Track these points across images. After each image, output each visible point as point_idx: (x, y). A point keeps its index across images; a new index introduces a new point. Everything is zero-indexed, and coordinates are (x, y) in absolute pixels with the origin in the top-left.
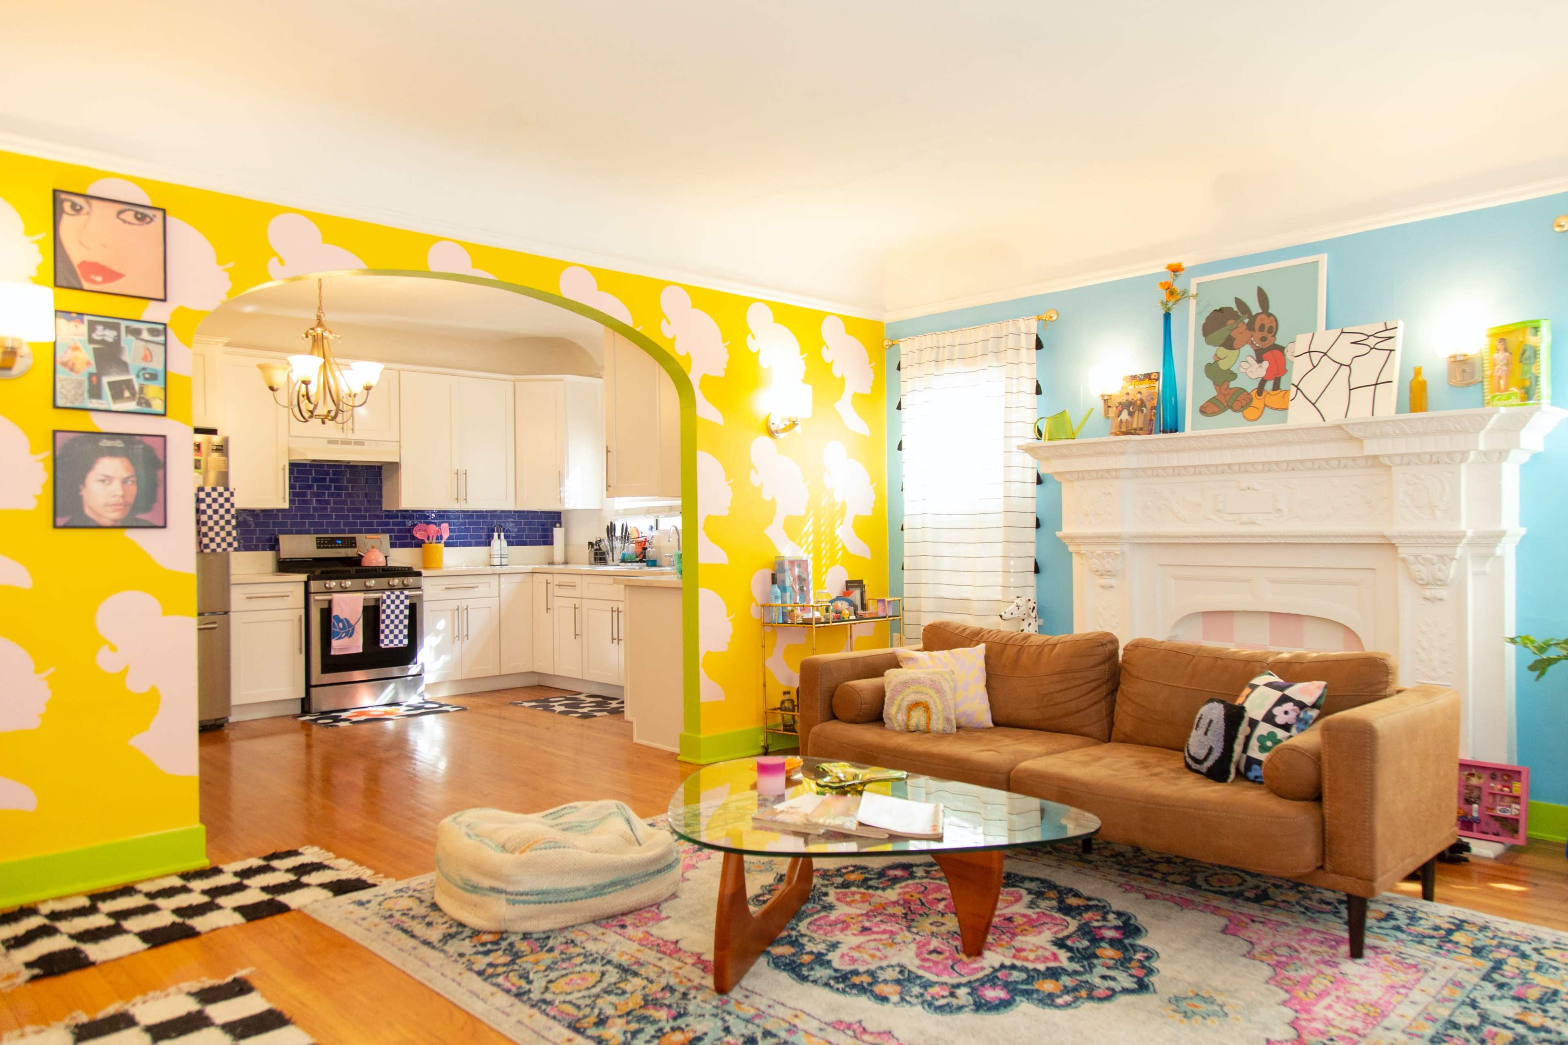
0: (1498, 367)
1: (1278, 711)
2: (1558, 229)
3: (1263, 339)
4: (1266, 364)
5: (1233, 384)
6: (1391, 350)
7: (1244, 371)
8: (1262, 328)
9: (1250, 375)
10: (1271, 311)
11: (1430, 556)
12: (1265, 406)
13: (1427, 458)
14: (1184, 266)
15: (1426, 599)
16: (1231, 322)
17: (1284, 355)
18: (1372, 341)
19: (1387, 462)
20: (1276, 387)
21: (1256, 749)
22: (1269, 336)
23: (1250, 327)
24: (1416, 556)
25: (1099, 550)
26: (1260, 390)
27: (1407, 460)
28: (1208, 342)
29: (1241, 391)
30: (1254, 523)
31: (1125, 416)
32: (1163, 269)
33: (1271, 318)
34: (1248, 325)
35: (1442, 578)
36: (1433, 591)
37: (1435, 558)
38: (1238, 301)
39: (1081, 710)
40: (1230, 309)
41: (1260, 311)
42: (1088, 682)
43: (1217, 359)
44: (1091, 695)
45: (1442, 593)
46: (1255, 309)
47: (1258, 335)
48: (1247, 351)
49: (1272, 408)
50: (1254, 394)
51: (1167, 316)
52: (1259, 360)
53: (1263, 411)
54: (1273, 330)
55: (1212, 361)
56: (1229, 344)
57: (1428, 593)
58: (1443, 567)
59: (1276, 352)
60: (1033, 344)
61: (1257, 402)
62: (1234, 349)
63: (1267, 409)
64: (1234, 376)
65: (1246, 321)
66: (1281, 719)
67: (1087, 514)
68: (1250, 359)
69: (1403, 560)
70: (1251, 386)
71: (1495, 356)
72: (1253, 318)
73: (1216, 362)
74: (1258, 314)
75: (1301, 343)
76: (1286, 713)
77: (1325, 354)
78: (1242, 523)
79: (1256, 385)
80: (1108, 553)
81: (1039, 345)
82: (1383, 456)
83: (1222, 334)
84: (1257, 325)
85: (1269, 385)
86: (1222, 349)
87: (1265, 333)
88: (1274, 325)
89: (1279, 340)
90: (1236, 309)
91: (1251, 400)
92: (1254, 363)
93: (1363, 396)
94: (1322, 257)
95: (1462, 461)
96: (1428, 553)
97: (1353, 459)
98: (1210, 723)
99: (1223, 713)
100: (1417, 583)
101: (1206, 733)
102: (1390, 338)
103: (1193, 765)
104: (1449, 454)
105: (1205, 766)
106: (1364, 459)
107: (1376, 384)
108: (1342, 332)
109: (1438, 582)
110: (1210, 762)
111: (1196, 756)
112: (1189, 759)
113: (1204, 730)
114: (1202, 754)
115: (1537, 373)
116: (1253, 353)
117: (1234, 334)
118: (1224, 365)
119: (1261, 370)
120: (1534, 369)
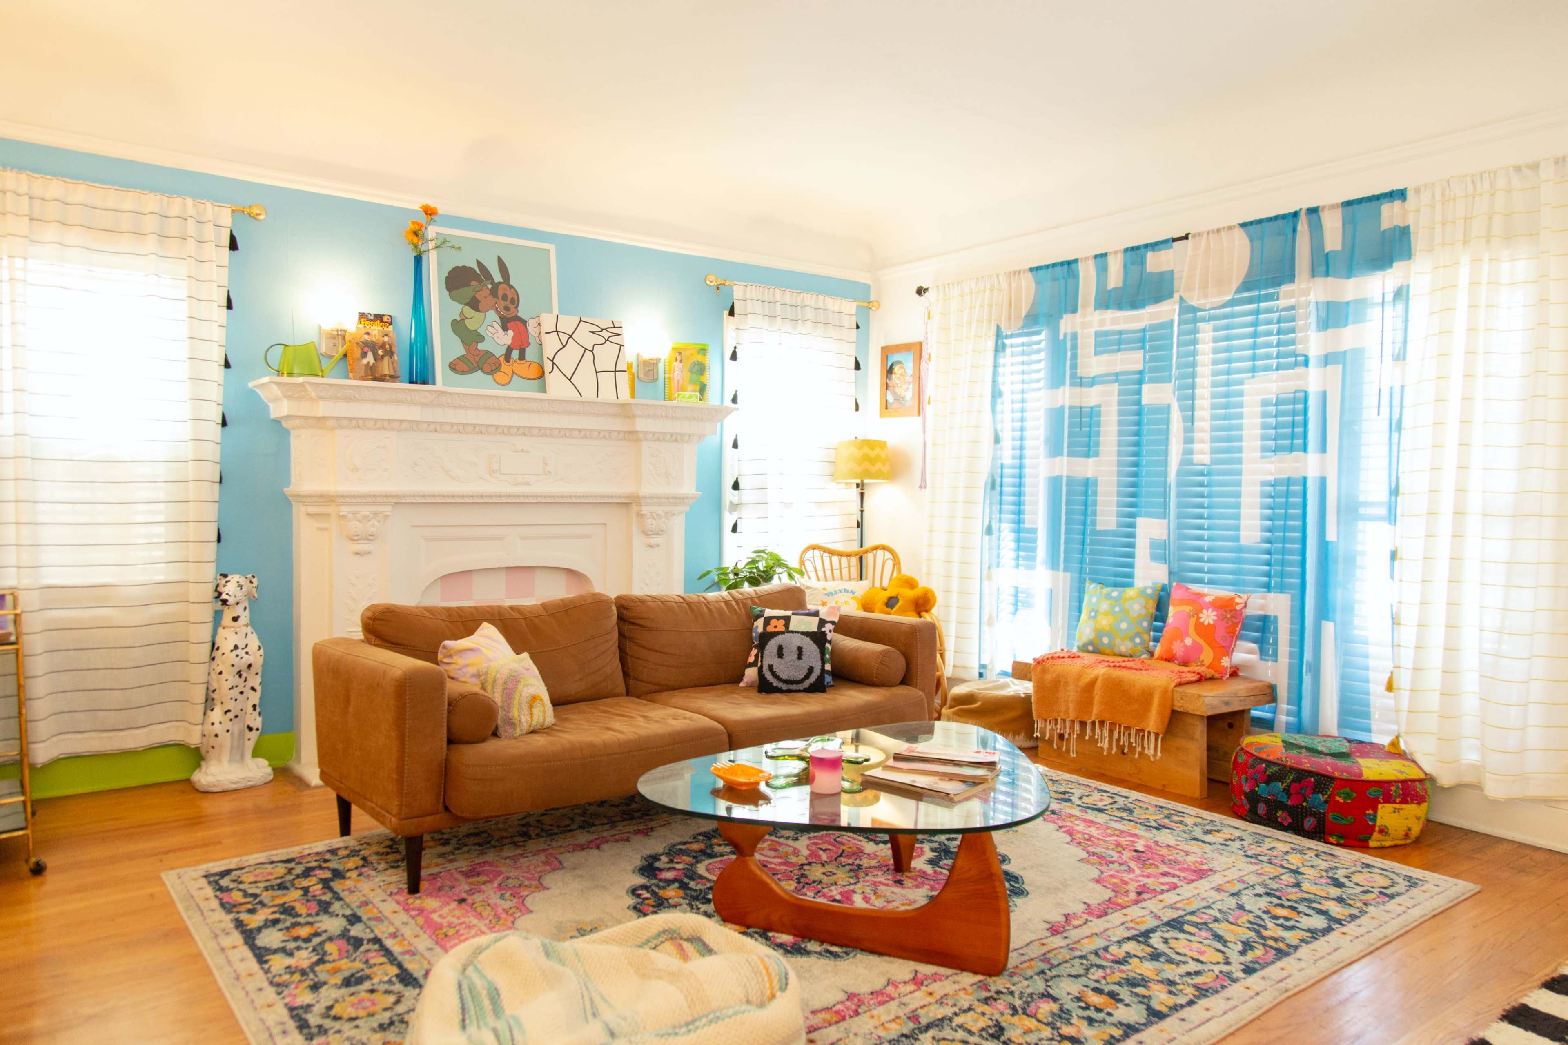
1: (825, 631)
2: (708, 282)
3: (507, 309)
4: (511, 333)
5: (481, 346)
6: (621, 345)
7: (490, 335)
8: (505, 297)
9: (497, 340)
10: (511, 283)
11: (660, 512)
12: (513, 373)
13: (669, 436)
14: (440, 212)
15: (650, 546)
16: (474, 283)
17: (527, 329)
18: (606, 334)
19: (641, 436)
20: (522, 357)
22: (512, 307)
23: (494, 292)
24: (651, 513)
25: (365, 511)
26: (508, 356)
27: (659, 437)
28: (453, 298)
29: (488, 354)
30: (528, 484)
31: (370, 359)
32: (416, 207)
33: (512, 290)
34: (491, 290)
35: (663, 529)
36: (655, 539)
37: (663, 514)
38: (479, 263)
40: (473, 271)
41: (502, 280)
43: (464, 318)
45: (659, 540)
46: (498, 278)
47: (501, 304)
48: (492, 316)
49: (519, 376)
50: (502, 359)
51: (418, 261)
52: (505, 328)
53: (511, 378)
54: (515, 302)
55: (459, 319)
56: (474, 304)
59: (519, 324)
60: (227, 242)
61: (505, 367)
62: (480, 311)
63: (515, 377)
64: (482, 339)
65: (490, 286)
66: (829, 637)
67: (356, 469)
68: (495, 324)
69: (641, 516)
70: (499, 352)
71: (675, 364)
72: (496, 286)
73: (463, 320)
74: (500, 283)
75: (548, 322)
77: (571, 336)
78: (519, 483)
79: (503, 351)
80: (376, 514)
81: (233, 245)
82: (643, 431)
83: (467, 292)
84: (500, 293)
85: (515, 354)
86: (467, 307)
87: (508, 303)
88: (516, 297)
89: (522, 313)
90: (478, 272)
91: (500, 365)
92: (500, 330)
93: (607, 380)
94: (552, 247)
95: (687, 442)
96: (660, 510)
97: (610, 432)
98: (800, 649)
99: (808, 639)
100: (646, 533)
101: (800, 657)
102: (618, 335)
103: (784, 687)
104: (682, 435)
105: (807, 684)
106: (619, 432)
107: (615, 371)
108: (581, 321)
109: (659, 533)
110: (813, 678)
111: (792, 678)
112: (775, 683)
113: (796, 656)
114: (800, 675)
115: (705, 382)
116: (499, 321)
117: (479, 296)
118: (470, 325)
119: (507, 338)
120: (702, 379)
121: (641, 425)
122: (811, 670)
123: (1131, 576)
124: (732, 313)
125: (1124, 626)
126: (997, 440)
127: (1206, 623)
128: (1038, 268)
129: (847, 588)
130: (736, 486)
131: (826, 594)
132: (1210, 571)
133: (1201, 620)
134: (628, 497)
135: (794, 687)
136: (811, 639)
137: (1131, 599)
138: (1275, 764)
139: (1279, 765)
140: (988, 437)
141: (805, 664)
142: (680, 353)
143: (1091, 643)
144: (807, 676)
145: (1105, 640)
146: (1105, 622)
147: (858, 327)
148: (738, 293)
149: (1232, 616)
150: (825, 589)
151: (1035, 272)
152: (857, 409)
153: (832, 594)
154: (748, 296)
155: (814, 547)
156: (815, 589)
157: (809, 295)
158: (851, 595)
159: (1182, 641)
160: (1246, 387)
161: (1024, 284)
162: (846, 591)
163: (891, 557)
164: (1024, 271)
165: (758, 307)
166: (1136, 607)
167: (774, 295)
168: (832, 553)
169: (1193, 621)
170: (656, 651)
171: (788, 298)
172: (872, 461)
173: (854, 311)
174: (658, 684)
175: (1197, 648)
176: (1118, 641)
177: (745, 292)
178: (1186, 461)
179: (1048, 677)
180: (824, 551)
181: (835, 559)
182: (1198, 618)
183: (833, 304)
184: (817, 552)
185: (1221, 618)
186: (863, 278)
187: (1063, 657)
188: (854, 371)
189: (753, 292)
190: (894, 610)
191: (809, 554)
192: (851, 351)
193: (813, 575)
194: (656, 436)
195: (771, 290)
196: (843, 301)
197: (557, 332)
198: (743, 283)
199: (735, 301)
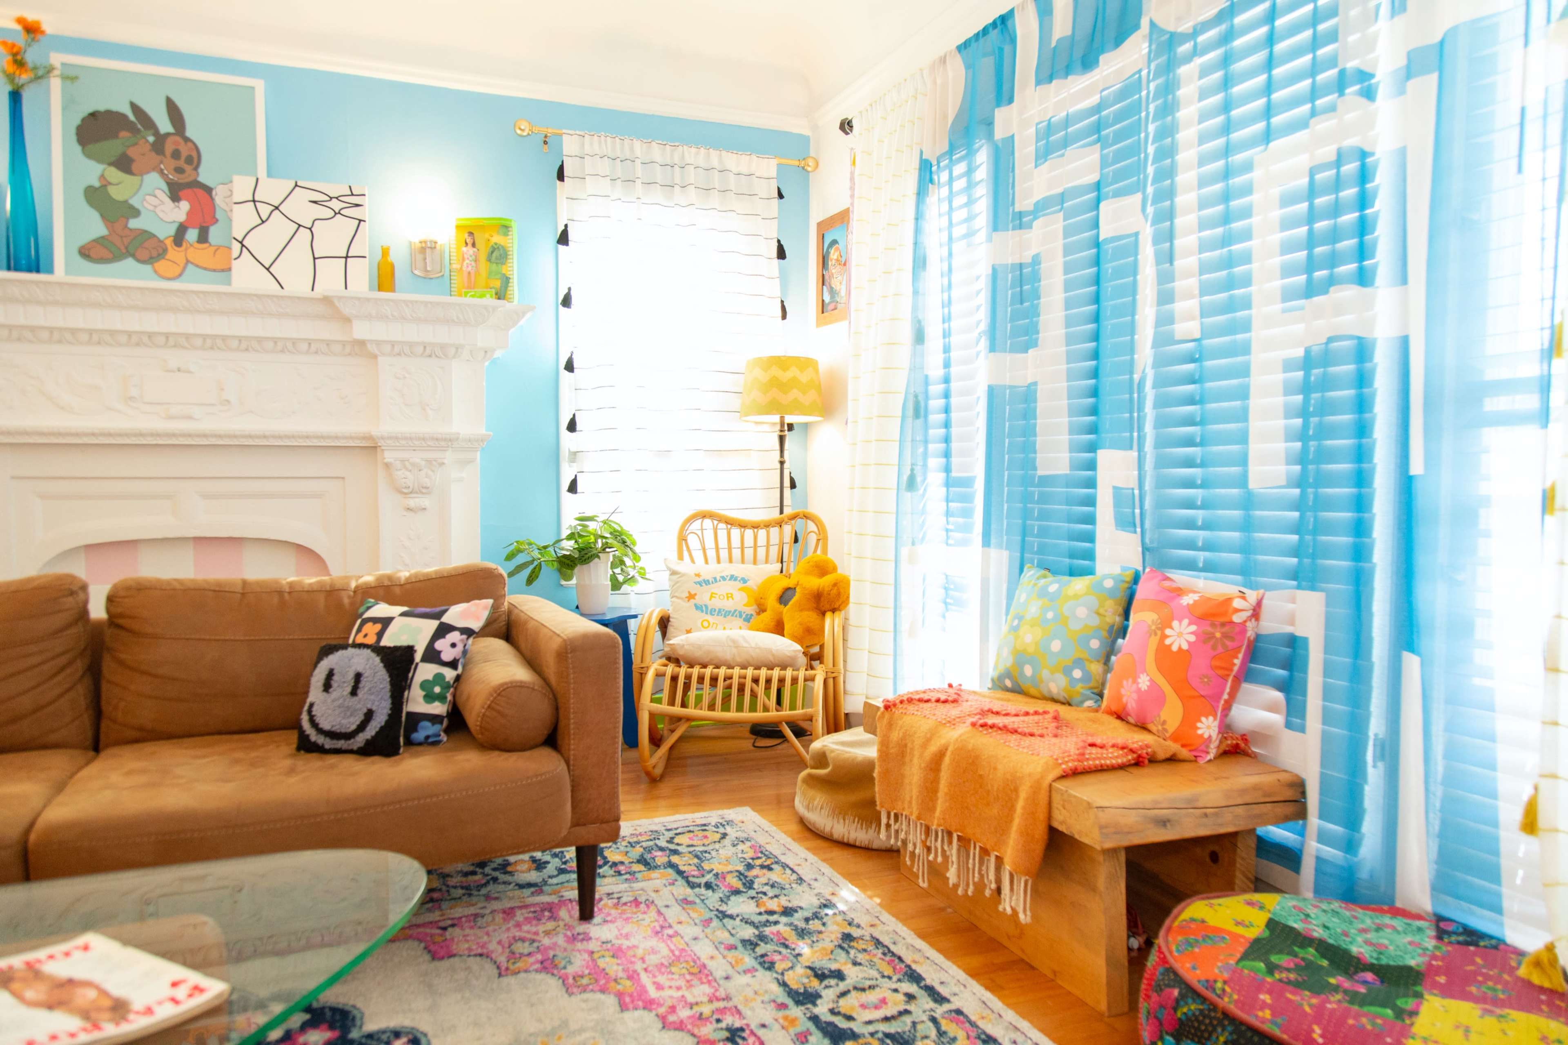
0: (467, 261)
1: (439, 645)
2: (519, 132)
3: (179, 170)
4: (185, 206)
5: (133, 224)
6: (360, 221)
7: (151, 208)
8: (176, 155)
9: (161, 215)
10: (189, 133)
11: (418, 461)
12: (188, 261)
13: (421, 349)
14: (46, 28)
15: (409, 509)
16: (124, 134)
17: (212, 199)
18: (336, 205)
19: (372, 348)
20: (203, 238)
21: (421, 700)
22: (188, 168)
23: (158, 147)
24: (403, 461)
26: (179, 238)
27: (402, 349)
28: (89, 155)
29: (146, 235)
30: (190, 418)
33: (190, 144)
34: (153, 145)
35: (429, 485)
36: (417, 500)
37: (423, 463)
38: (135, 107)
39: (43, 707)
40: (124, 116)
41: (171, 129)
42: (53, 658)
43: (105, 183)
44: (59, 678)
45: (425, 501)
46: (165, 126)
47: (173, 163)
49: (197, 266)
50: (169, 243)
51: (15, 97)
52: (175, 198)
53: (184, 268)
54: (194, 160)
55: (97, 184)
56: (124, 164)
57: (412, 503)
58: (430, 473)
59: (200, 192)
61: (173, 253)
62: (133, 174)
63: (190, 267)
64: (136, 213)
65: (151, 139)
66: (447, 656)
68: (159, 193)
69: (387, 466)
70: (165, 232)
71: (465, 249)
72: (161, 139)
74: (168, 135)
75: (242, 187)
76: (453, 645)
77: (277, 208)
78: (171, 418)
79: (172, 230)
82: (371, 341)
83: (113, 147)
84: (169, 147)
85: (192, 235)
86: (112, 169)
87: (181, 163)
88: (194, 154)
89: (205, 176)
90: (132, 117)
91: (165, 250)
92: (168, 200)
93: (334, 268)
94: (259, 85)
95: (454, 357)
96: (417, 457)
97: (328, 343)
98: (358, 677)
99: (377, 660)
100: (404, 492)
101: (354, 693)
102: (357, 205)
103: (328, 743)
104: (443, 347)
105: (361, 739)
106: (344, 344)
107: (347, 257)
108: (296, 185)
109: (424, 490)
110: (371, 731)
111: (337, 729)
112: (314, 736)
113: (349, 689)
114: (352, 724)
115: (508, 274)
116: (165, 187)
117: (132, 152)
118: (115, 193)
119: (181, 211)
120: (504, 270)
121: (361, 330)
122: (369, 715)
123: (1090, 555)
124: (561, 176)
125: (1056, 646)
126: (919, 337)
127: (1175, 648)
128: (966, 43)
129: (736, 574)
130: (572, 426)
131: (700, 583)
132: (1207, 547)
133: (1168, 642)
134: (364, 438)
135: (341, 744)
136: (382, 661)
137: (1076, 596)
138: (1197, 995)
139: (1204, 999)
140: (906, 333)
141: (362, 702)
142: (471, 234)
143: (1008, 674)
144: (362, 727)
145: (1028, 671)
146: (1029, 637)
147: (781, 196)
148: (570, 145)
149: (1225, 636)
150: (698, 575)
151: (964, 51)
152: (784, 317)
153: (707, 582)
154: (587, 149)
155: (704, 515)
156: (684, 575)
157: (694, 150)
158: (741, 585)
159: (1135, 681)
161: (950, 74)
162: (733, 578)
163: (815, 529)
164: (953, 50)
165: (604, 167)
166: (1082, 612)
167: (632, 149)
168: (730, 522)
169: (1153, 642)
170: (143, 673)
171: (657, 153)
172: (783, 386)
173: (773, 173)
174: (141, 729)
175: (1156, 697)
176: (1045, 673)
177: (583, 145)
178: (1164, 335)
179: (895, 736)
180: (720, 521)
181: (736, 532)
182: (1164, 637)
183: (734, 162)
184: (708, 523)
185: (1203, 638)
186: (797, 126)
187: (928, 701)
188: (776, 261)
189: (593, 144)
190: (788, 607)
191: (696, 525)
192: (772, 231)
193: (698, 556)
194: (397, 349)
195: (626, 142)
196: (754, 157)
197: (254, 201)
198: (578, 132)
199: (565, 159)
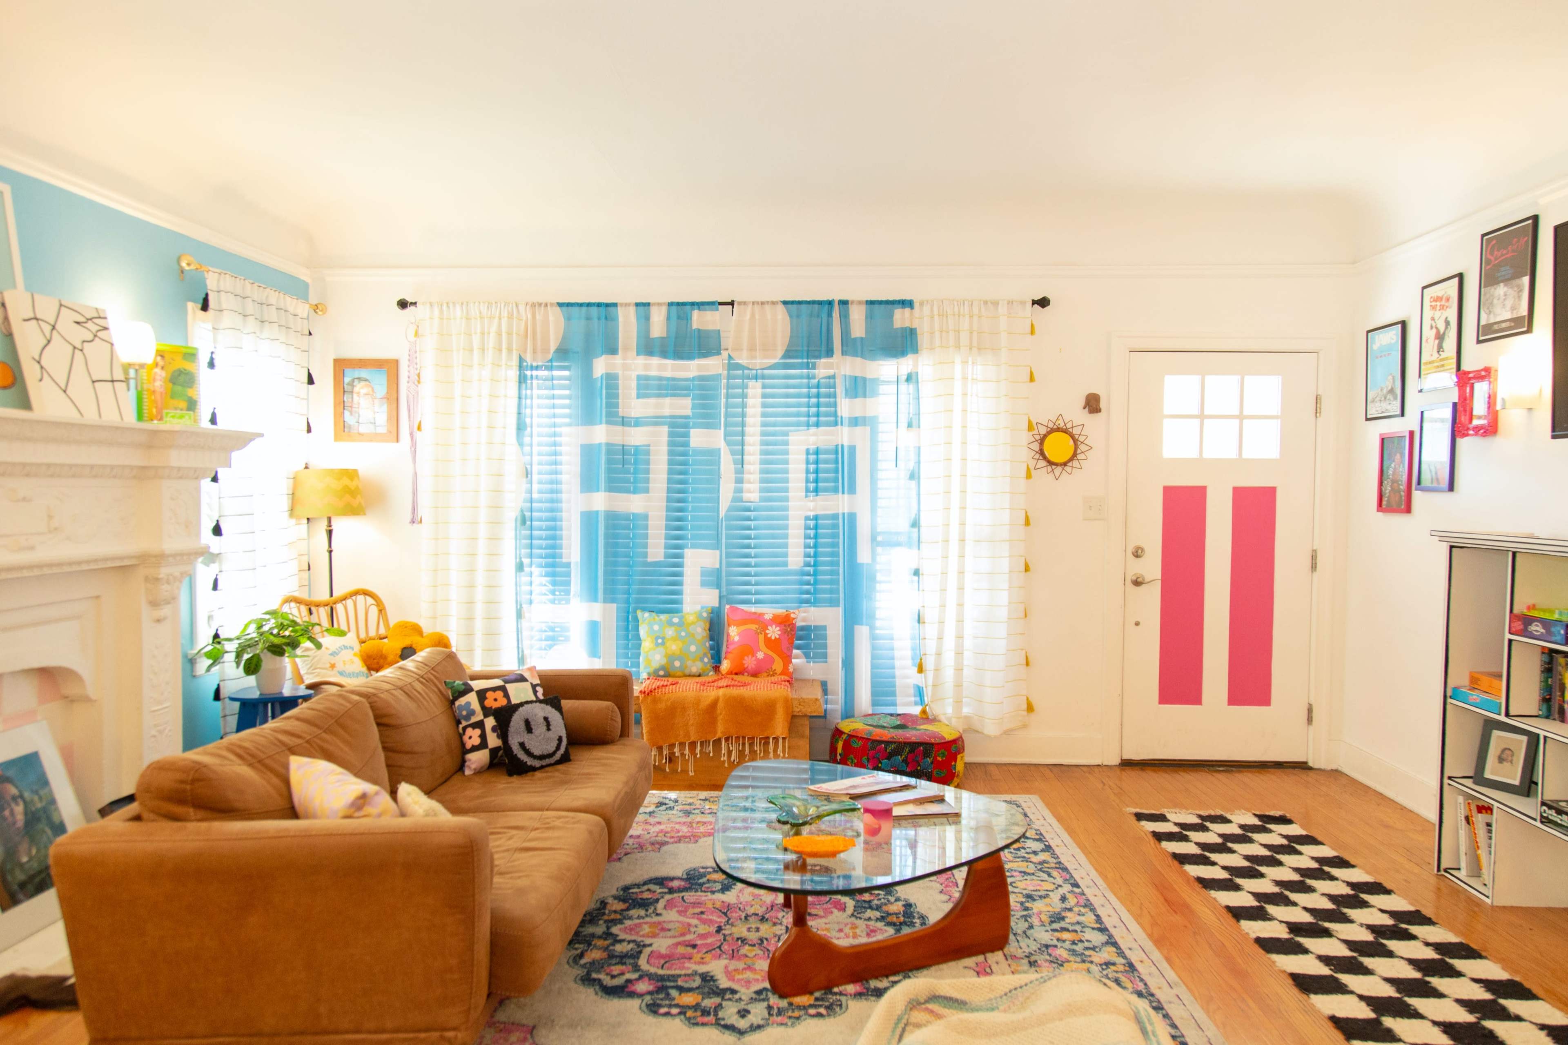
6: (112, 344)
15: (157, 620)
18: (92, 327)
30: (31, 549)
36: (162, 611)
45: (167, 611)
57: (161, 614)
71: (156, 371)
77: (54, 327)
93: (106, 393)
98: (546, 719)
99: (544, 707)
100: (157, 604)
101: (548, 729)
102: (106, 329)
107: (113, 382)
108: (61, 305)
113: (545, 728)
114: (551, 748)
115: (195, 397)
120: (190, 392)
123: (679, 602)
124: (205, 307)
125: (693, 648)
127: (773, 638)
128: (569, 305)
130: (217, 530)
131: (331, 654)
132: (757, 593)
133: (769, 636)
135: (546, 762)
137: (693, 623)
138: (891, 742)
139: (895, 742)
141: (553, 735)
142: (162, 357)
143: (663, 668)
144: (558, 748)
145: (677, 664)
146: (674, 647)
147: (310, 333)
148: (211, 281)
149: (791, 630)
151: (565, 308)
152: (309, 430)
154: (220, 286)
155: (290, 600)
157: (272, 292)
159: (754, 655)
160: (791, 438)
161: (551, 318)
162: (345, 647)
163: (375, 602)
164: (552, 304)
165: (232, 302)
166: (699, 630)
167: (244, 288)
168: (307, 604)
169: (761, 637)
171: (256, 293)
173: (306, 314)
175: (769, 660)
176: (689, 663)
177: (217, 281)
178: (737, 499)
179: (662, 706)
180: (300, 603)
182: (766, 634)
183: (292, 304)
185: (784, 632)
186: (303, 274)
188: (306, 385)
189: (226, 282)
192: (304, 362)
195: (242, 281)
196: (299, 301)
197: (35, 319)
198: (218, 271)
199: (210, 293)
